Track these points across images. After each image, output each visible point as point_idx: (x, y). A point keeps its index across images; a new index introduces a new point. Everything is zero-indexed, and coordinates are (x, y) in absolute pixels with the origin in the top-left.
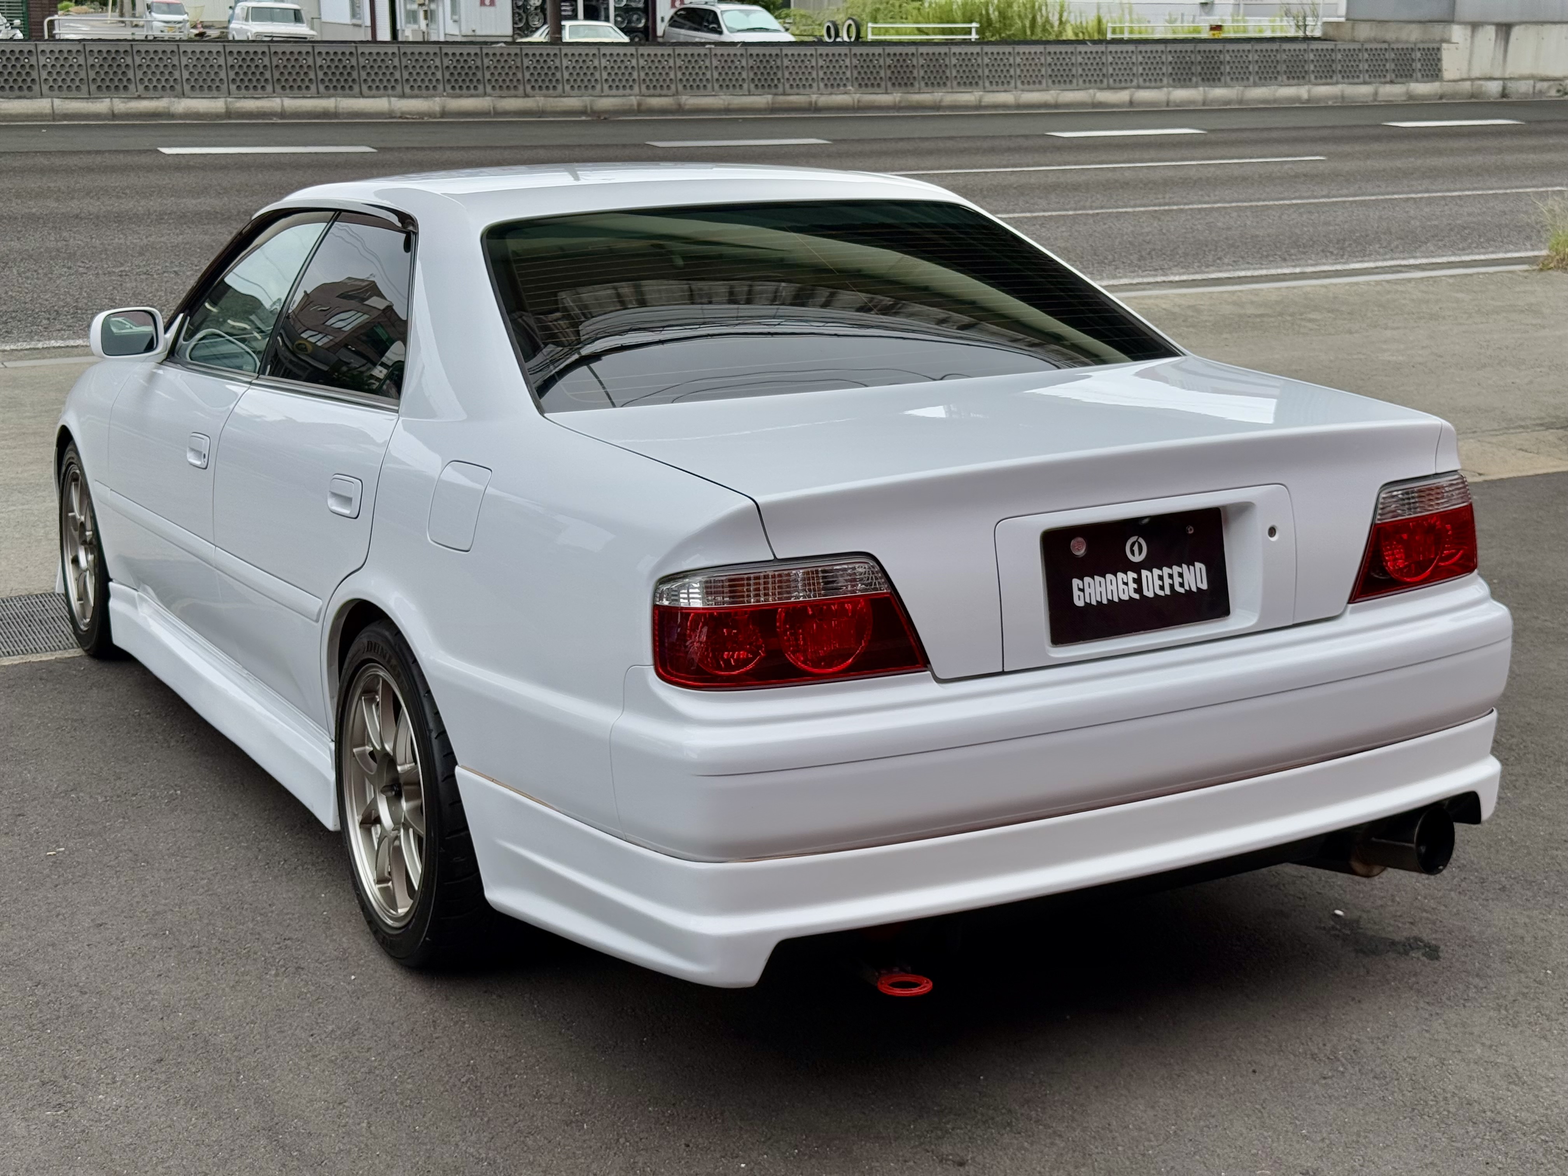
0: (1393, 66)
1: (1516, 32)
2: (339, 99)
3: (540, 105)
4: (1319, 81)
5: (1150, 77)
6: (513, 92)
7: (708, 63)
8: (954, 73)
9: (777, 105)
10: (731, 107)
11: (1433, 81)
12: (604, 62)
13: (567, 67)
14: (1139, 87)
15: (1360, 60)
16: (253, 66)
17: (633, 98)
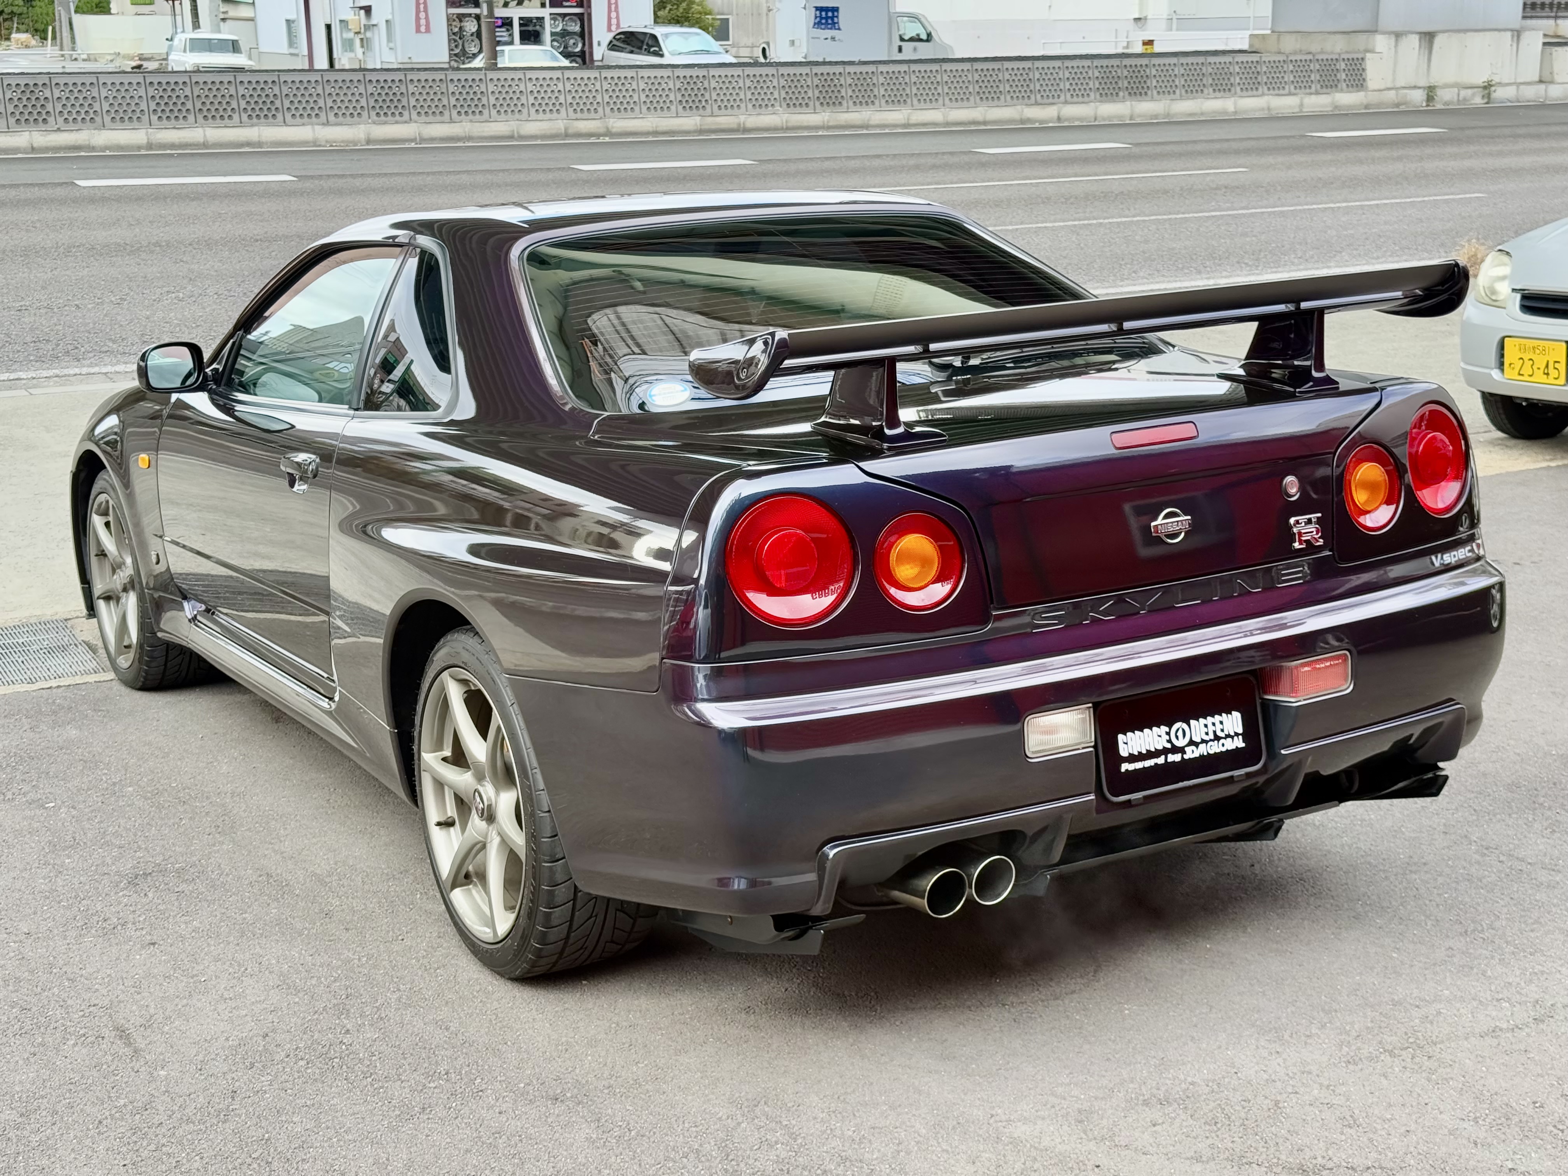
0: (1318, 77)
1: (1439, 40)
2: (262, 128)
3: (467, 130)
4: (1245, 93)
5: (1077, 92)
6: (438, 118)
7: (634, 86)
8: (882, 92)
9: (707, 127)
10: (660, 129)
11: (1358, 91)
12: (530, 87)
13: (493, 92)
14: (1066, 102)
15: (1285, 72)
16: (174, 96)
17: (560, 121)
